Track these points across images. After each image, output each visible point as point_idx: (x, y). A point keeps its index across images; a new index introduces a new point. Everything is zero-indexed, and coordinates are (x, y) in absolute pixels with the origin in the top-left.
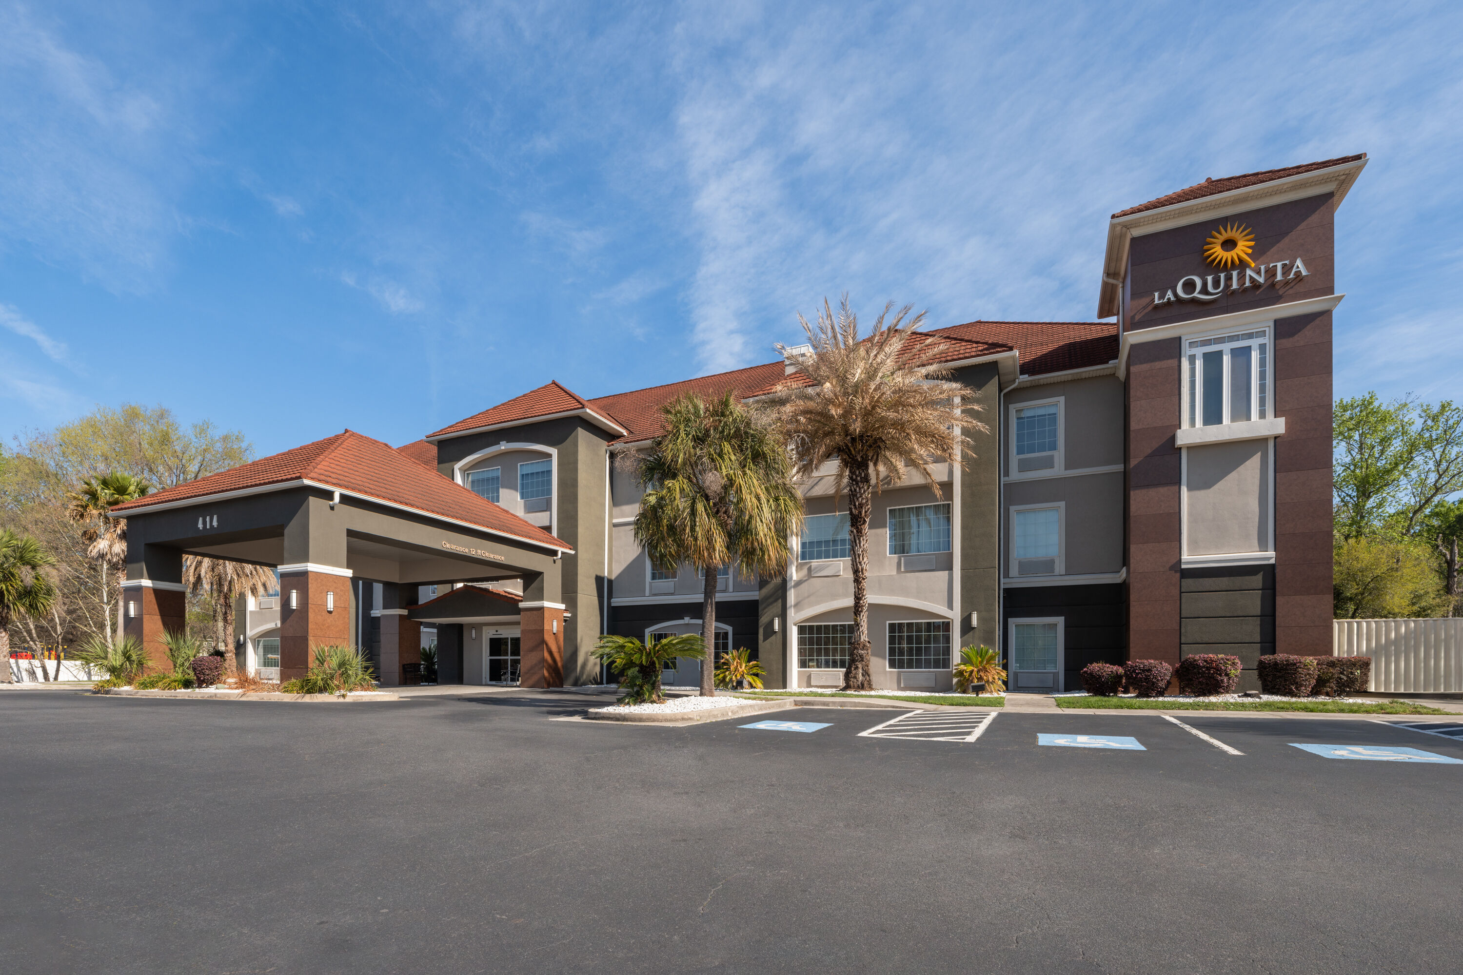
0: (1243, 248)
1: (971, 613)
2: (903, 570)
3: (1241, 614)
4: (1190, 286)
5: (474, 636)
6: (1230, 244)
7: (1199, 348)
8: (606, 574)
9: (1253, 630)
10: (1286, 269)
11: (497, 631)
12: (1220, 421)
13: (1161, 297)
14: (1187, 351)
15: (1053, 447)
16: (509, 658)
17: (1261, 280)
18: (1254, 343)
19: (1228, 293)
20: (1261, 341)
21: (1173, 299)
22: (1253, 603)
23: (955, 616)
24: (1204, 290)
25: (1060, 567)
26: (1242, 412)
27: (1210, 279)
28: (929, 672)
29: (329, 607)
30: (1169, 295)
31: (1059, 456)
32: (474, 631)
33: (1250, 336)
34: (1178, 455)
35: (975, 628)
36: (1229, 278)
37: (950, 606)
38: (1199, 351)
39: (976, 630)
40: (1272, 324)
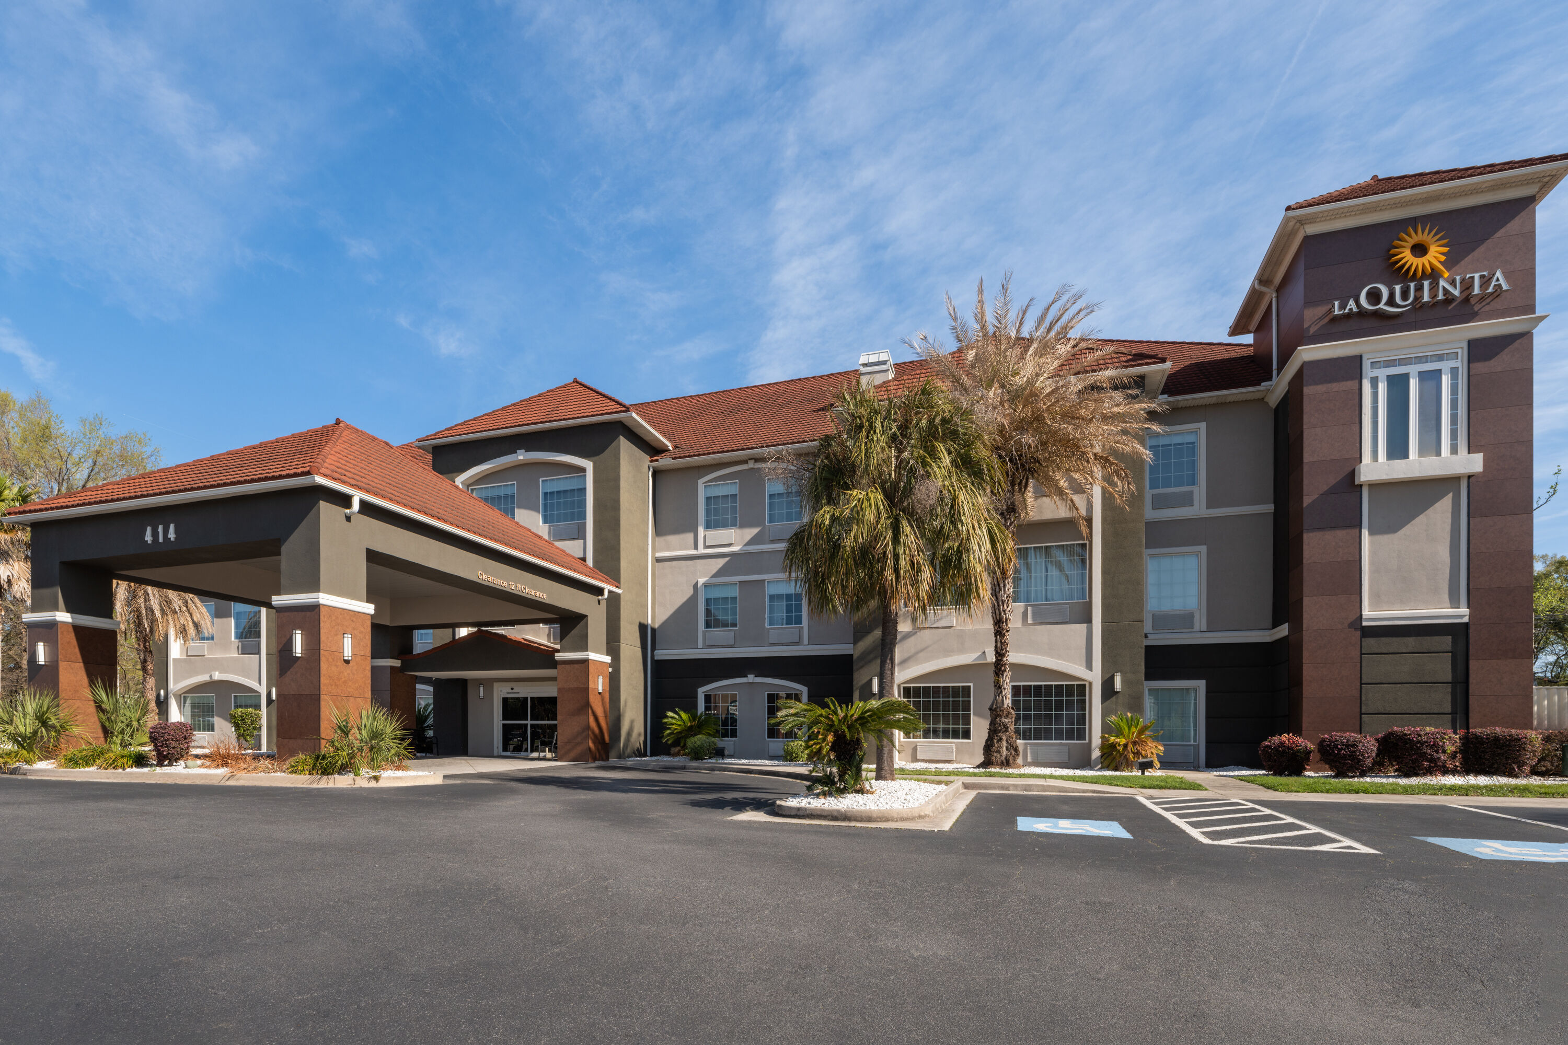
0: (1435, 254)
1: (1113, 675)
2: (1030, 621)
3: (1429, 680)
4: (1374, 296)
5: (482, 694)
6: (1420, 250)
7: (1382, 369)
8: (650, 621)
9: (1443, 699)
10: (1485, 281)
11: (512, 689)
12: (1406, 456)
13: (1342, 307)
14: (1368, 372)
15: (1193, 481)
16: (529, 722)
17: (1456, 293)
18: (1445, 366)
19: (1418, 306)
20: (1453, 364)
21: (1355, 309)
22: (1443, 668)
23: (1094, 677)
24: (1391, 302)
25: (1200, 622)
26: (1431, 446)
27: (1398, 288)
28: (1061, 744)
29: (346, 654)
30: (1352, 304)
31: (1200, 492)
32: (482, 689)
33: (1440, 358)
34: (1359, 493)
35: (1118, 692)
36: (1419, 289)
37: (1089, 666)
38: (1382, 373)
39: (1120, 695)
40: (1465, 345)
